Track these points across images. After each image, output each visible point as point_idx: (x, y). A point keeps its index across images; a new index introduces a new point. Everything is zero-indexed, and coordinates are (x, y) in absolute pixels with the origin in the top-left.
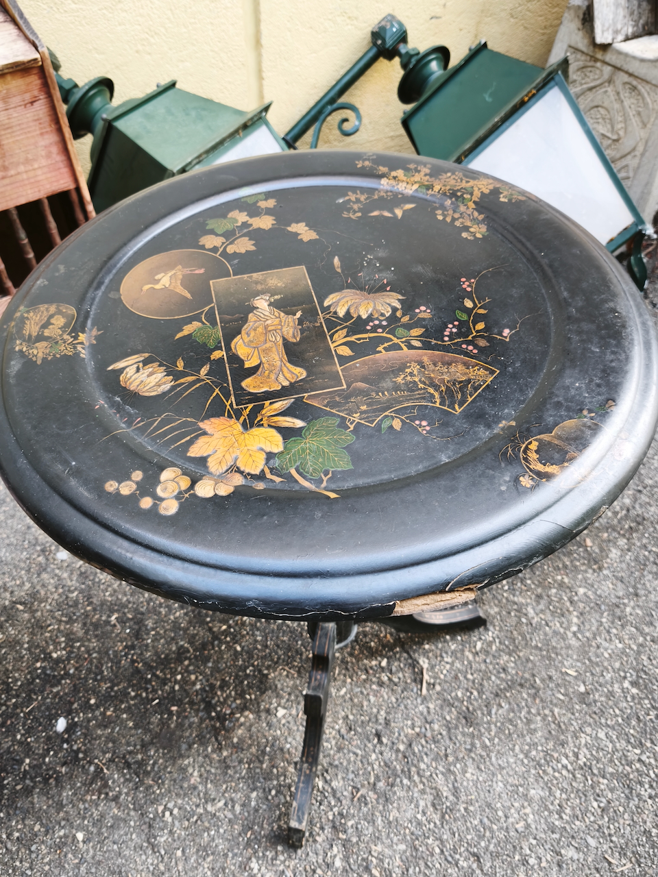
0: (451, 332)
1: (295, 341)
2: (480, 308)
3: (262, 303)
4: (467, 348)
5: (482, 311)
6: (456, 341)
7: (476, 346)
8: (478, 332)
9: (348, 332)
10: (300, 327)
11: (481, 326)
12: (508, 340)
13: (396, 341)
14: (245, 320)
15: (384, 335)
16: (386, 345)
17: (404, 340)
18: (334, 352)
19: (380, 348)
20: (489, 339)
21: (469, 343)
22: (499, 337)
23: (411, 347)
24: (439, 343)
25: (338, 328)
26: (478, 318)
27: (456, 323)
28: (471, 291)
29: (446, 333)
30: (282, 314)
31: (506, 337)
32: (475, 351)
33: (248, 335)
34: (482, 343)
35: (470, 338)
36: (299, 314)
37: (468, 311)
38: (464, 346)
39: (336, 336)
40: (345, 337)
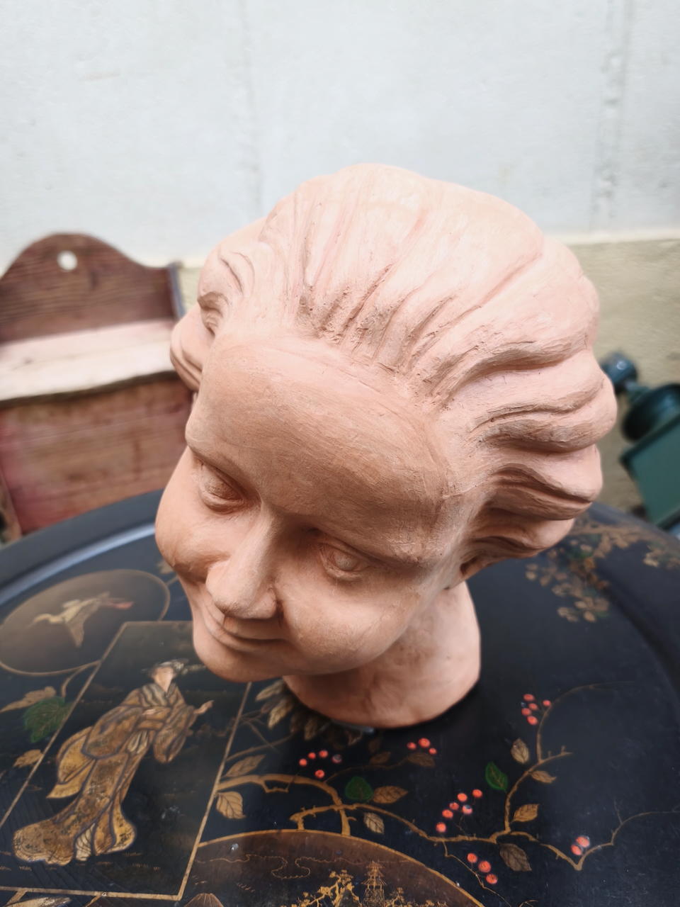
0: (458, 814)
1: (163, 759)
2: (542, 768)
3: (165, 677)
4: (476, 866)
5: (543, 777)
6: (460, 838)
7: (499, 867)
8: (516, 826)
9: (261, 765)
10: (191, 733)
11: (528, 814)
12: (578, 867)
13: (338, 806)
14: (118, 699)
15: (324, 786)
16: (313, 811)
17: (353, 807)
18: (210, 803)
19: (298, 818)
20: (537, 854)
21: (486, 852)
22: (559, 854)
23: (359, 829)
24: (423, 834)
25: (252, 750)
26: (530, 793)
27: (478, 793)
28: (536, 727)
29: (448, 814)
30: (181, 701)
31: (576, 859)
32: (493, 880)
33: (103, 728)
34: (516, 860)
35: (493, 839)
36: (203, 709)
37: (515, 770)
38: (472, 858)
39: (236, 769)
40: (251, 773)
